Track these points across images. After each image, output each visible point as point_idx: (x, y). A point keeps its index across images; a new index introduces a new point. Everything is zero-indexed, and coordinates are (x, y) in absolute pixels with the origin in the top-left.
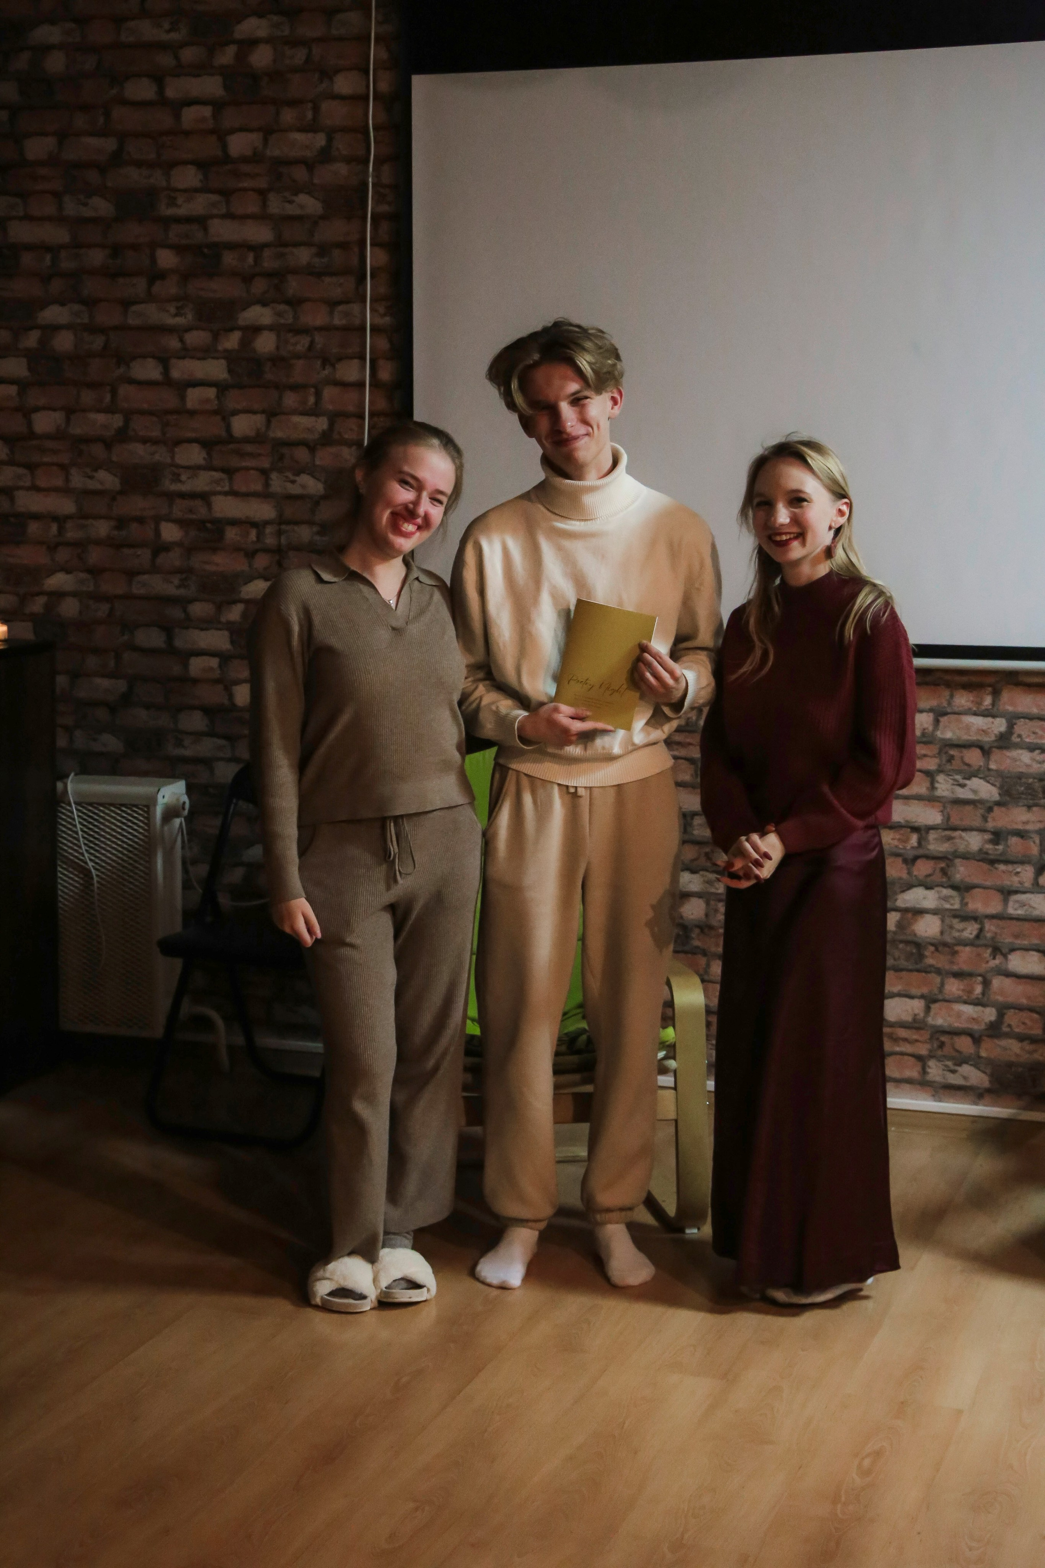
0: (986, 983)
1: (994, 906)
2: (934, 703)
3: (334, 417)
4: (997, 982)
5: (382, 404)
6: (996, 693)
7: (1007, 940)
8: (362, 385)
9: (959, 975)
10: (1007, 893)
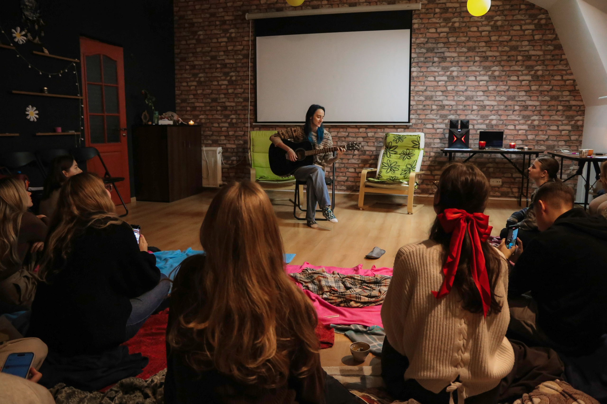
0: (346, 173)
1: (346, 162)
2: (337, 131)
3: (244, 89)
4: (347, 173)
5: (252, 87)
6: (346, 129)
7: (349, 167)
8: (249, 84)
9: (341, 172)
10: (349, 159)
